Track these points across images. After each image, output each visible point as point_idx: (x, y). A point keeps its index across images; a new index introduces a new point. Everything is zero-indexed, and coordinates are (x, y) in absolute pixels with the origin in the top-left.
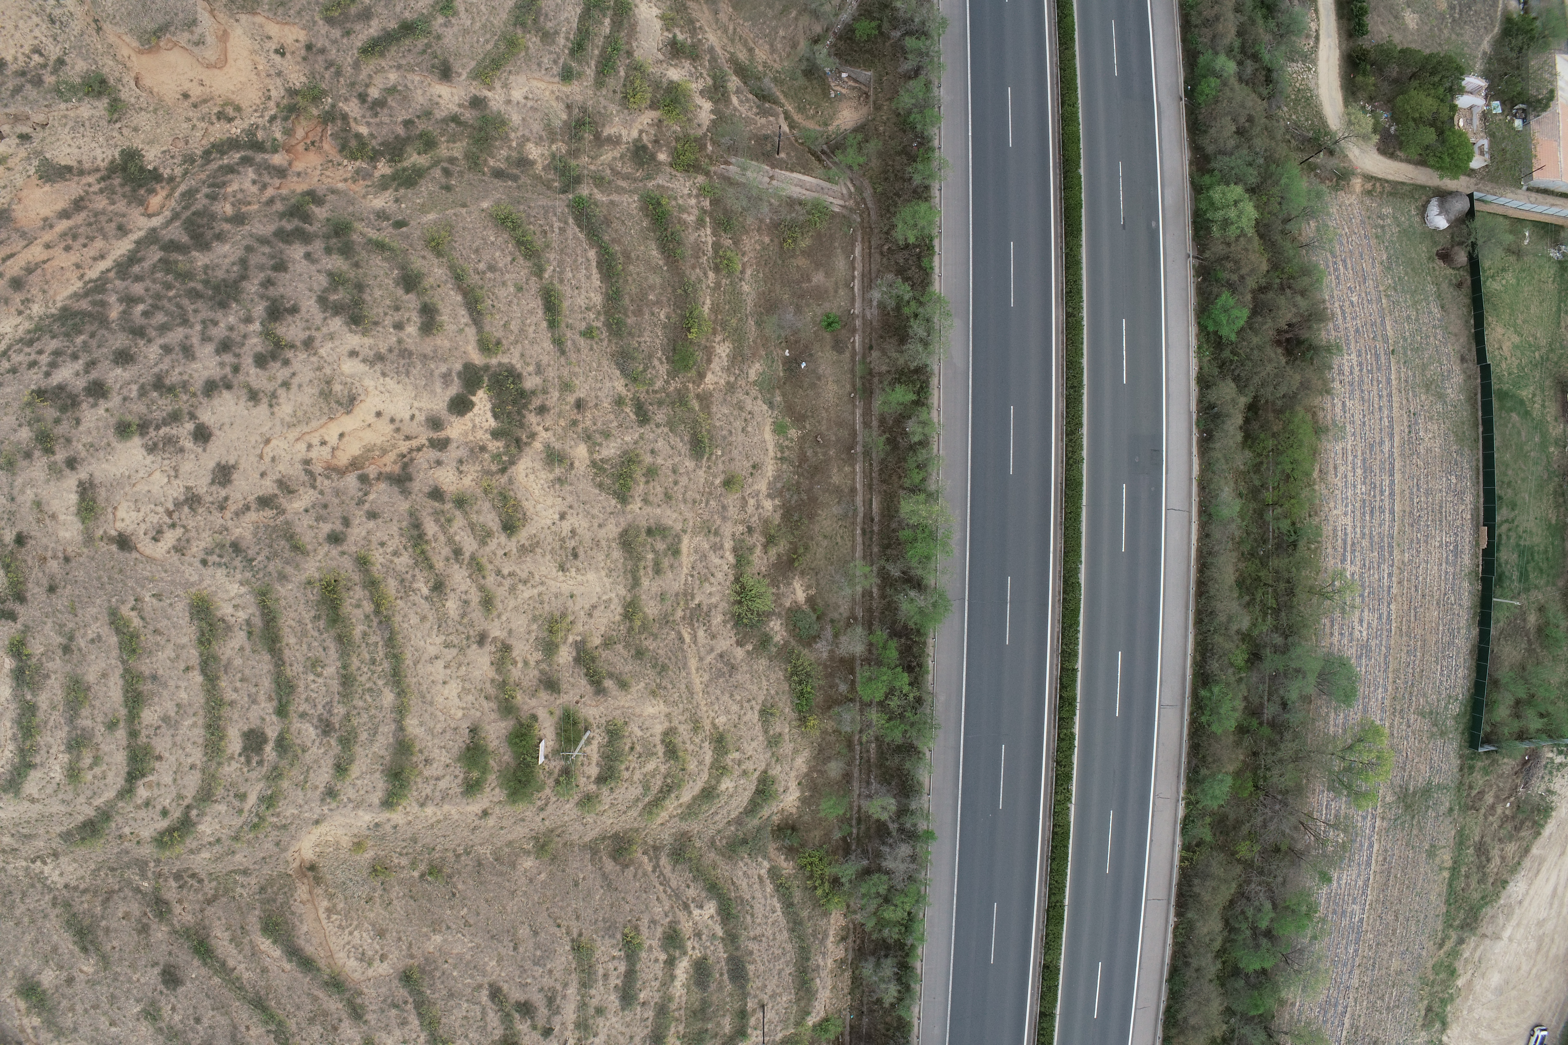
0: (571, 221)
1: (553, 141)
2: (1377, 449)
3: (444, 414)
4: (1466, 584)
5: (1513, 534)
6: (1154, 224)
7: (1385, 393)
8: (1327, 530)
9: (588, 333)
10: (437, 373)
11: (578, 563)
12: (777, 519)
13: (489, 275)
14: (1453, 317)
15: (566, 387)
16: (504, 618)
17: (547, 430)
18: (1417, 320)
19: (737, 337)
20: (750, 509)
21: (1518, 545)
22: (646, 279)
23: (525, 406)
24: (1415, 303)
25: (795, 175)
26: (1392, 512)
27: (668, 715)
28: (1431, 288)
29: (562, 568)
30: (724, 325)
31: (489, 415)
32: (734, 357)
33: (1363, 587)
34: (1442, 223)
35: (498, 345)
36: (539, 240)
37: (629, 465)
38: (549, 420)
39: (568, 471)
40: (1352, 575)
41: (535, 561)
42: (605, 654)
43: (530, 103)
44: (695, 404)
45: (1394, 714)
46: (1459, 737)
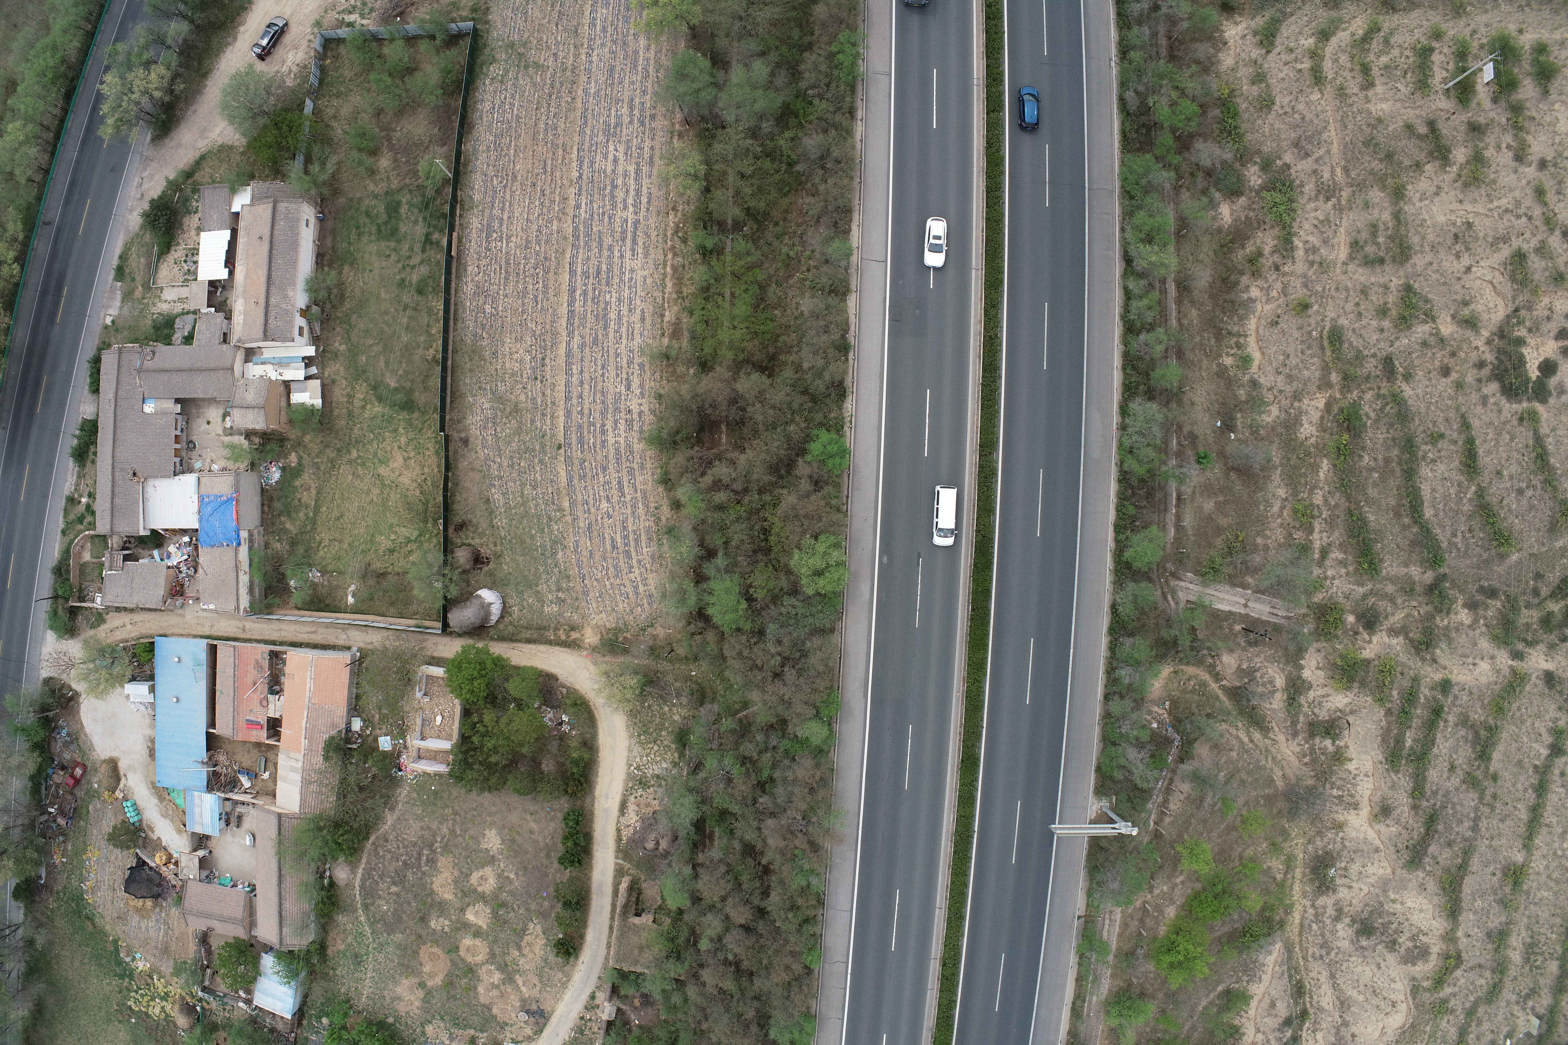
0: (1444, 545)
1: (1447, 628)
2: (588, 340)
3: (1560, 360)
4: (477, 197)
5: (405, 252)
7: (574, 401)
8: (656, 255)
9: (1436, 438)
11: (1454, 230)
12: (1245, 280)
13: (1523, 485)
14: (475, 490)
15: (1459, 386)
16: (1524, 181)
17: (1477, 348)
18: (523, 485)
19: (1290, 443)
20: (1278, 286)
21: (398, 241)
22: (1379, 493)
23: (1495, 368)
24: (524, 503)
25: (1227, 609)
26: (572, 273)
27: (1368, 101)
28: (501, 521)
29: (1469, 225)
30: (1308, 454)
31: (1528, 358)
32: (1295, 425)
33: (613, 197)
34: (487, 595)
35: (1521, 420)
36: (1476, 523)
37: (1403, 318)
38: (1474, 357)
39: (1456, 312)
40: (625, 208)
41: (1495, 229)
42: (1422, 156)
43: (1470, 660)
44: (1334, 377)
45: (574, 67)
46: (490, 42)
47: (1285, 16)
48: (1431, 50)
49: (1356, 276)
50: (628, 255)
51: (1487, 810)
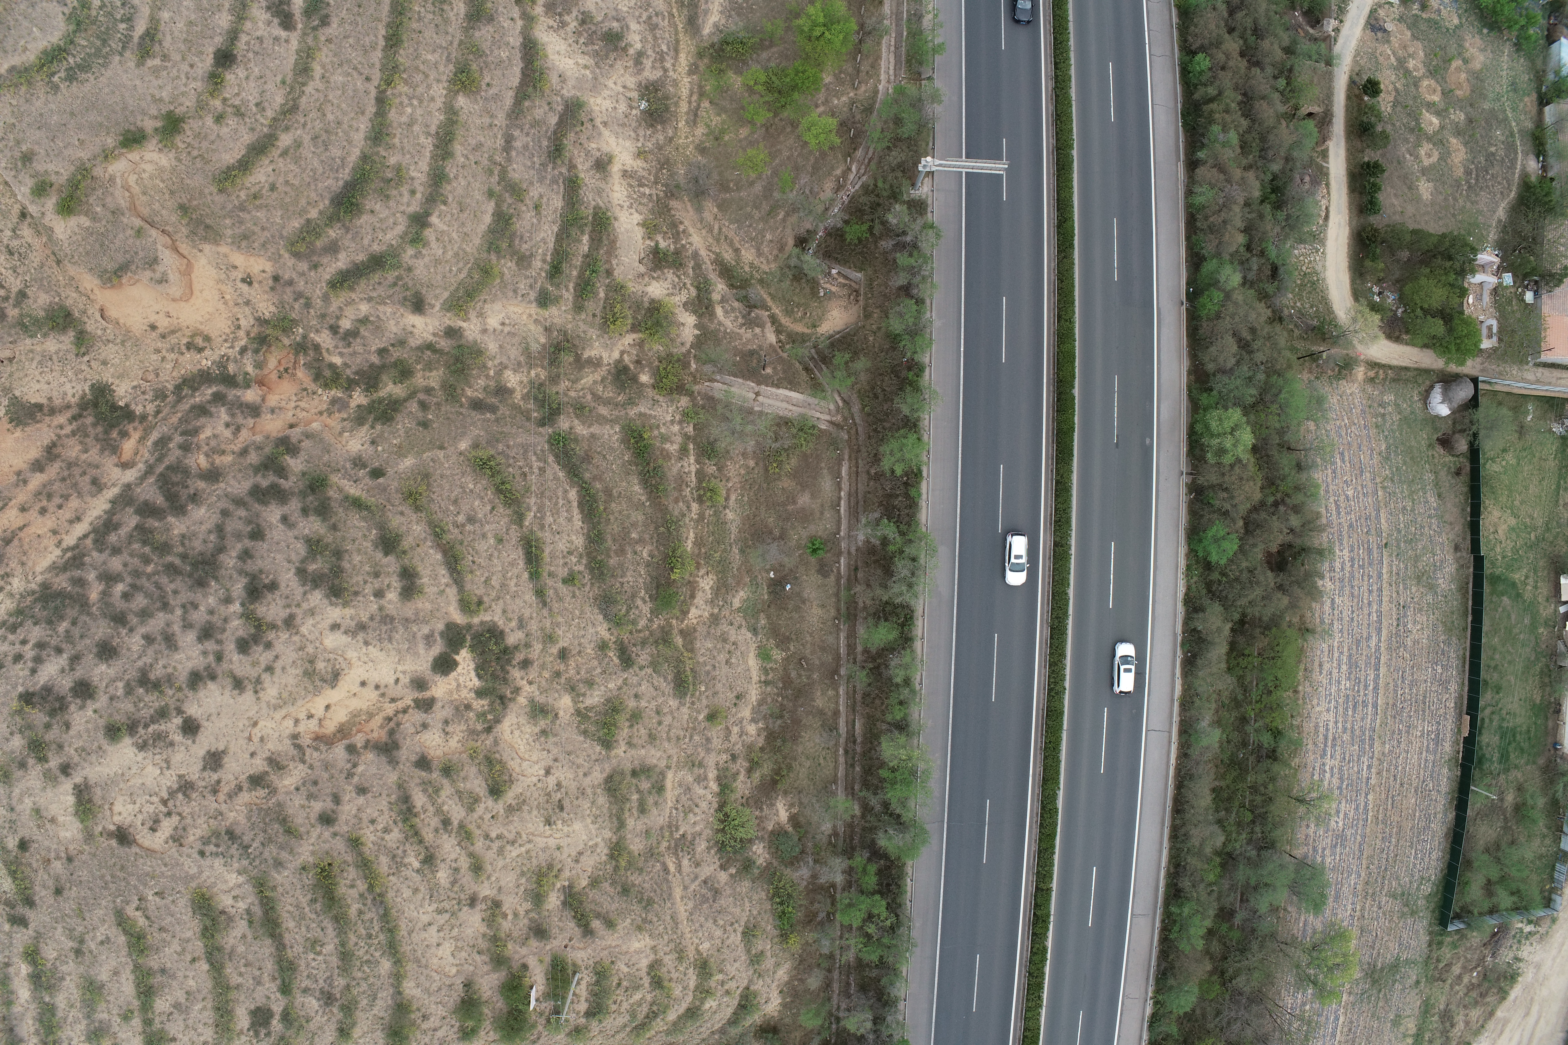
0: (551, 459)
1: (532, 367)
2: (1364, 644)
3: (428, 674)
4: (1445, 771)
5: (1495, 717)
6: (1148, 441)
7: (1375, 588)
8: (1308, 727)
9: (571, 579)
10: (419, 635)
11: (564, 815)
12: (761, 742)
13: (469, 527)
14: (1449, 505)
15: (549, 638)
16: (493, 878)
17: (531, 684)
18: (1413, 510)
19: (722, 569)
20: (734, 738)
21: (1500, 727)
22: (628, 516)
23: (509, 661)
24: (1412, 493)
25: (781, 391)
26: (1375, 706)
27: (654, 948)
28: (1429, 477)
29: (548, 822)
30: (708, 557)
31: (473, 674)
32: (718, 589)
33: (1341, 779)
34: (1444, 410)
35: (480, 603)
36: (518, 484)
37: (615, 710)
38: (533, 673)
39: (553, 722)
40: (1332, 769)
41: (522, 820)
42: (592, 894)
43: (507, 329)
44: (679, 641)
45: (1365, 897)
46: (1429, 915)
48: (587, 1015)
49: (658, 754)
50: (1331, 725)
51: (498, 159)
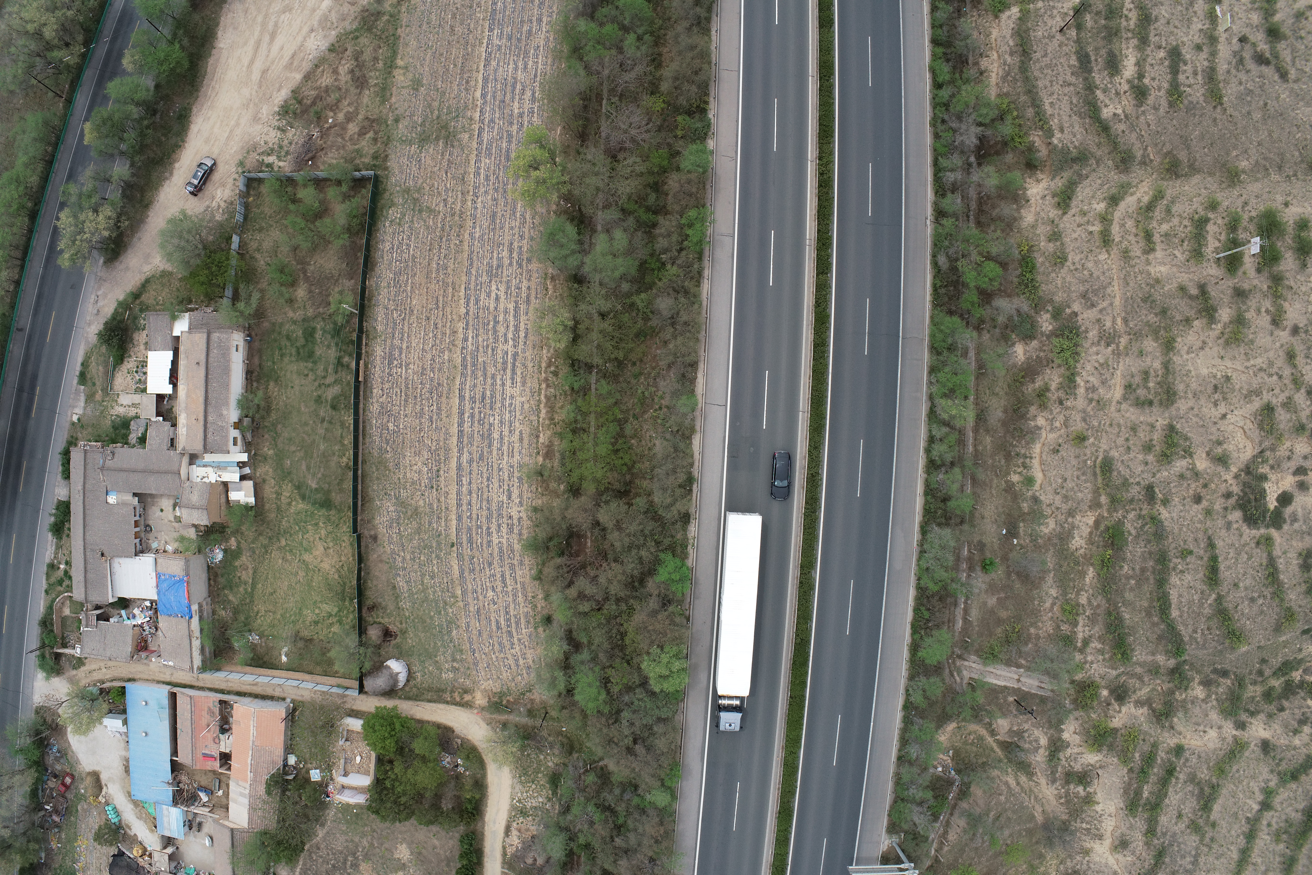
0: (1186, 639)
1: (1184, 701)
2: (476, 456)
3: (1296, 493)
4: (380, 328)
5: (320, 372)
7: (464, 507)
8: (532, 383)
9: (1185, 553)
10: (1301, 523)
11: (1214, 382)
12: (1033, 410)
13: (1256, 595)
14: (383, 579)
15: (1208, 512)
16: (1278, 344)
17: (1226, 481)
19: (1063, 553)
20: (1061, 418)
21: (315, 363)
22: (1135, 596)
23: (1240, 499)
24: (424, 590)
25: (1003, 684)
26: (461, 398)
27: (1148, 263)
28: (405, 604)
29: (1228, 378)
30: (1077, 563)
31: (1268, 491)
32: (1068, 537)
33: (495, 331)
34: (395, 666)
35: (1258, 543)
36: (1214, 623)
37: (1164, 455)
38: (1223, 488)
39: (1211, 450)
40: (506, 341)
41: (1250, 384)
42: (1192, 313)
43: (1201, 728)
44: (1103, 499)
45: (462, 213)
46: (389, 187)
47: (1082, 177)
48: (1207, 220)
49: (1128, 415)
50: (509, 383)
51: (1206, 849)
